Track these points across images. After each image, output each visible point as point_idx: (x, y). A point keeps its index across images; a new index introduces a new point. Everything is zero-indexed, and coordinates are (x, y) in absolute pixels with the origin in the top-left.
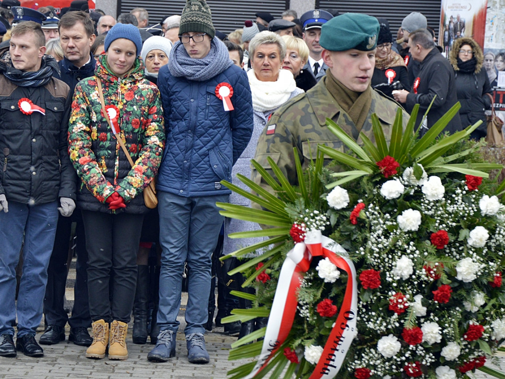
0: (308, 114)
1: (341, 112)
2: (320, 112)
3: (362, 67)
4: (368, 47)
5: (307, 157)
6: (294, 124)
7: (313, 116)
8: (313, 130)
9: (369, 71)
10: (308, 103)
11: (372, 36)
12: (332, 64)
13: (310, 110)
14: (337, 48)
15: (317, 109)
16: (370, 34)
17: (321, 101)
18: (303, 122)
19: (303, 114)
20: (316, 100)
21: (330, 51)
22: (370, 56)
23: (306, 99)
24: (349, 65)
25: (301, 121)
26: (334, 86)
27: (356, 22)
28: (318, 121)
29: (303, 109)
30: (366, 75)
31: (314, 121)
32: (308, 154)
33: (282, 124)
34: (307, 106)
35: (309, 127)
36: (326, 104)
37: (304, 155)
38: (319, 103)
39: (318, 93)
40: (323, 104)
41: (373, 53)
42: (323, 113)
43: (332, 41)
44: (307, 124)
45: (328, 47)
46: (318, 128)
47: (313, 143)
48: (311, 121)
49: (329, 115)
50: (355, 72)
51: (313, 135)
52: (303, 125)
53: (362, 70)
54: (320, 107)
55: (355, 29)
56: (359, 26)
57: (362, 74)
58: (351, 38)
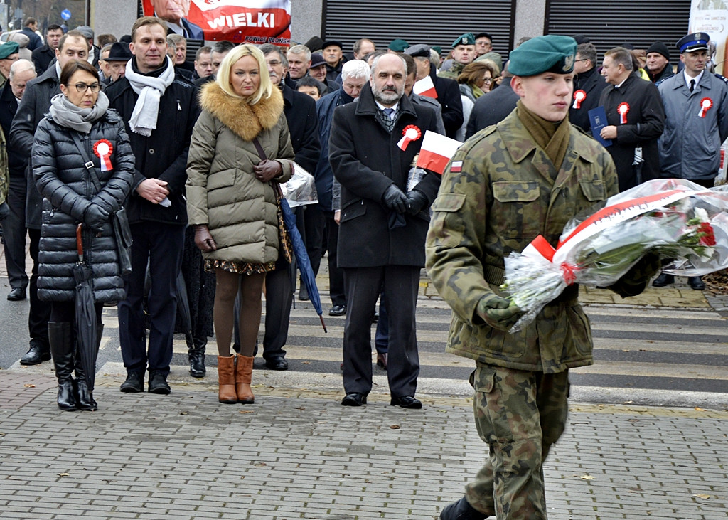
0: (499, 150)
1: (537, 149)
2: (514, 148)
3: (559, 92)
4: (565, 69)
5: (499, 200)
6: (485, 162)
7: (505, 153)
8: (506, 169)
9: (566, 97)
10: (500, 137)
11: (569, 55)
12: (524, 93)
13: (502, 146)
14: (529, 72)
15: (511, 145)
16: (567, 53)
17: (514, 135)
18: (495, 159)
19: (495, 150)
20: (509, 134)
21: (521, 76)
22: (567, 80)
23: (497, 132)
24: (544, 91)
25: (492, 158)
26: (527, 118)
27: (550, 43)
28: (511, 159)
29: (495, 145)
30: (563, 101)
31: (507, 159)
32: (499, 196)
33: (470, 162)
34: (499, 141)
35: (501, 165)
36: (520, 139)
37: (495, 196)
38: (513, 138)
39: (511, 126)
40: (517, 138)
41: (571, 77)
42: (516, 149)
43: (523, 65)
44: (499, 162)
45: (518, 73)
46: (511, 167)
47: (505, 183)
48: (504, 158)
49: (524, 152)
50: (551, 99)
51: (505, 174)
52: (495, 163)
53: (559, 96)
54: (513, 142)
55: (549, 50)
56: (554, 46)
57: (559, 100)
58: (545, 59)
